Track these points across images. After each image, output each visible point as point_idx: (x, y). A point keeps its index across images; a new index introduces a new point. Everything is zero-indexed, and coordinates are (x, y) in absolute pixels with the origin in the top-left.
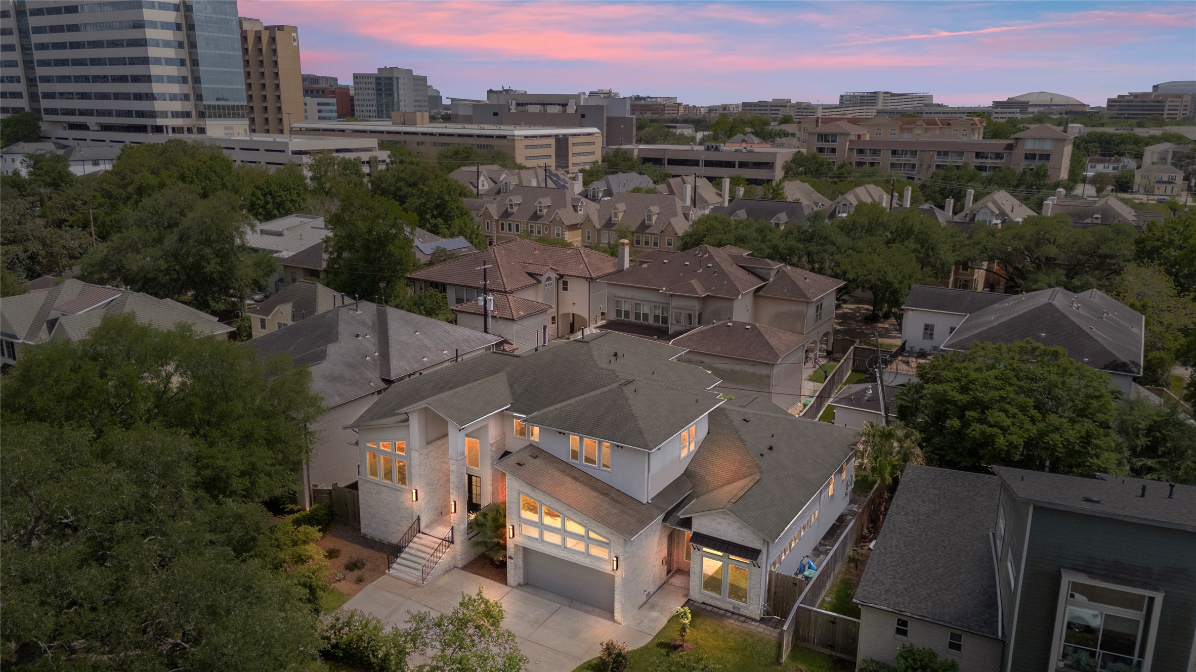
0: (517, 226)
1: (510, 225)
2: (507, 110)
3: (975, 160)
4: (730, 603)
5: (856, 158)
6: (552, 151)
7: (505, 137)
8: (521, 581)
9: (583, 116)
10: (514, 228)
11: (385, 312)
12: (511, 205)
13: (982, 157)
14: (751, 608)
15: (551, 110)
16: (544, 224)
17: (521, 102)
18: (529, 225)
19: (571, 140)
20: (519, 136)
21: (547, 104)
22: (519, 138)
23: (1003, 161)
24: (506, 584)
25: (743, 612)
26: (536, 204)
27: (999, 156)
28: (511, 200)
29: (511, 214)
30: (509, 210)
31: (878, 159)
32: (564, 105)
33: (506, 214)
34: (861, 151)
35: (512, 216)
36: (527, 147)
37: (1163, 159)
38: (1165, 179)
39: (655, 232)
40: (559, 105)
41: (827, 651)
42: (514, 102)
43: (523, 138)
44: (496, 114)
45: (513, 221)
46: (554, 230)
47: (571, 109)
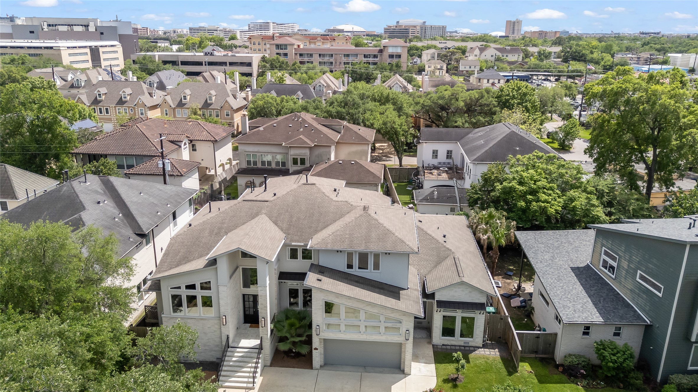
0: (107, 109)
1: (100, 109)
2: (41, 30)
3: (364, 59)
4: (462, 341)
5: (299, 59)
6: (89, 57)
7: (51, 48)
8: (322, 363)
9: (102, 33)
10: (103, 111)
11: (109, 181)
12: (100, 95)
13: (367, 57)
14: (477, 340)
15: (77, 29)
16: (129, 107)
17: (51, 24)
18: (117, 108)
19: (101, 50)
20: (63, 47)
21: (72, 25)
22: (64, 48)
23: (378, 59)
24: (312, 368)
25: (471, 344)
26: (121, 93)
27: (375, 56)
28: (99, 91)
29: (100, 102)
30: (98, 98)
31: (312, 59)
32: (87, 26)
33: (96, 102)
34: (301, 55)
35: (102, 103)
36: (70, 55)
37: (433, 57)
38: (439, 67)
39: (216, 108)
40: (82, 25)
41: (533, 356)
42: (45, 24)
43: (66, 48)
44: (32, 32)
45: (103, 106)
46: (138, 111)
47: (92, 29)
